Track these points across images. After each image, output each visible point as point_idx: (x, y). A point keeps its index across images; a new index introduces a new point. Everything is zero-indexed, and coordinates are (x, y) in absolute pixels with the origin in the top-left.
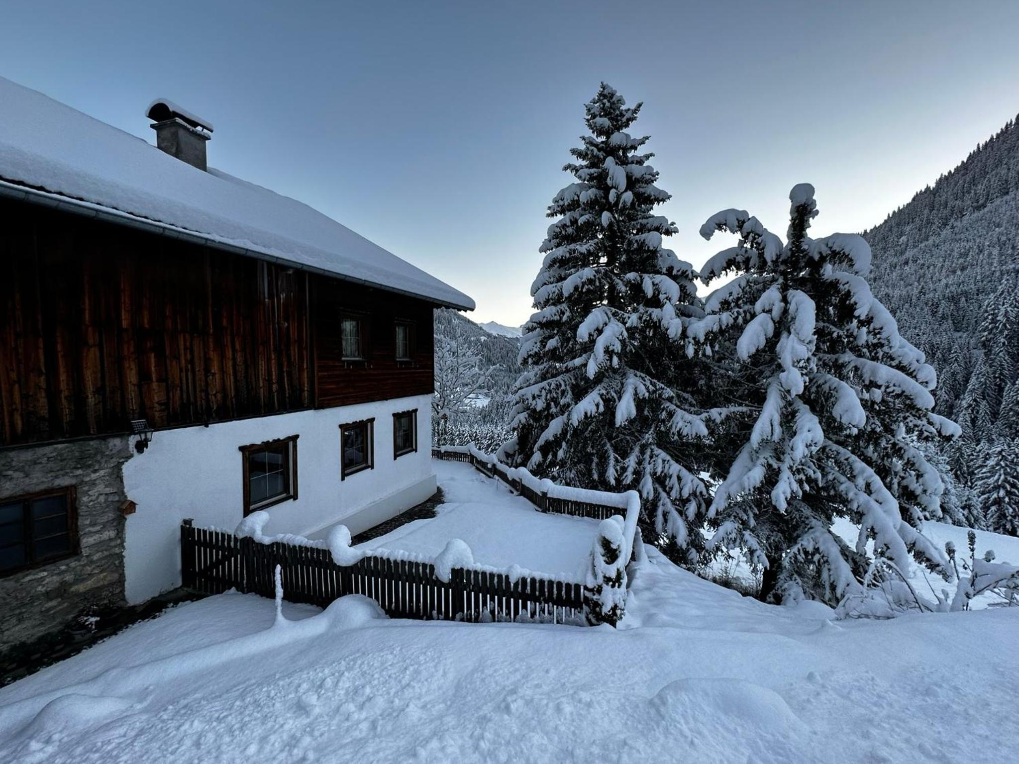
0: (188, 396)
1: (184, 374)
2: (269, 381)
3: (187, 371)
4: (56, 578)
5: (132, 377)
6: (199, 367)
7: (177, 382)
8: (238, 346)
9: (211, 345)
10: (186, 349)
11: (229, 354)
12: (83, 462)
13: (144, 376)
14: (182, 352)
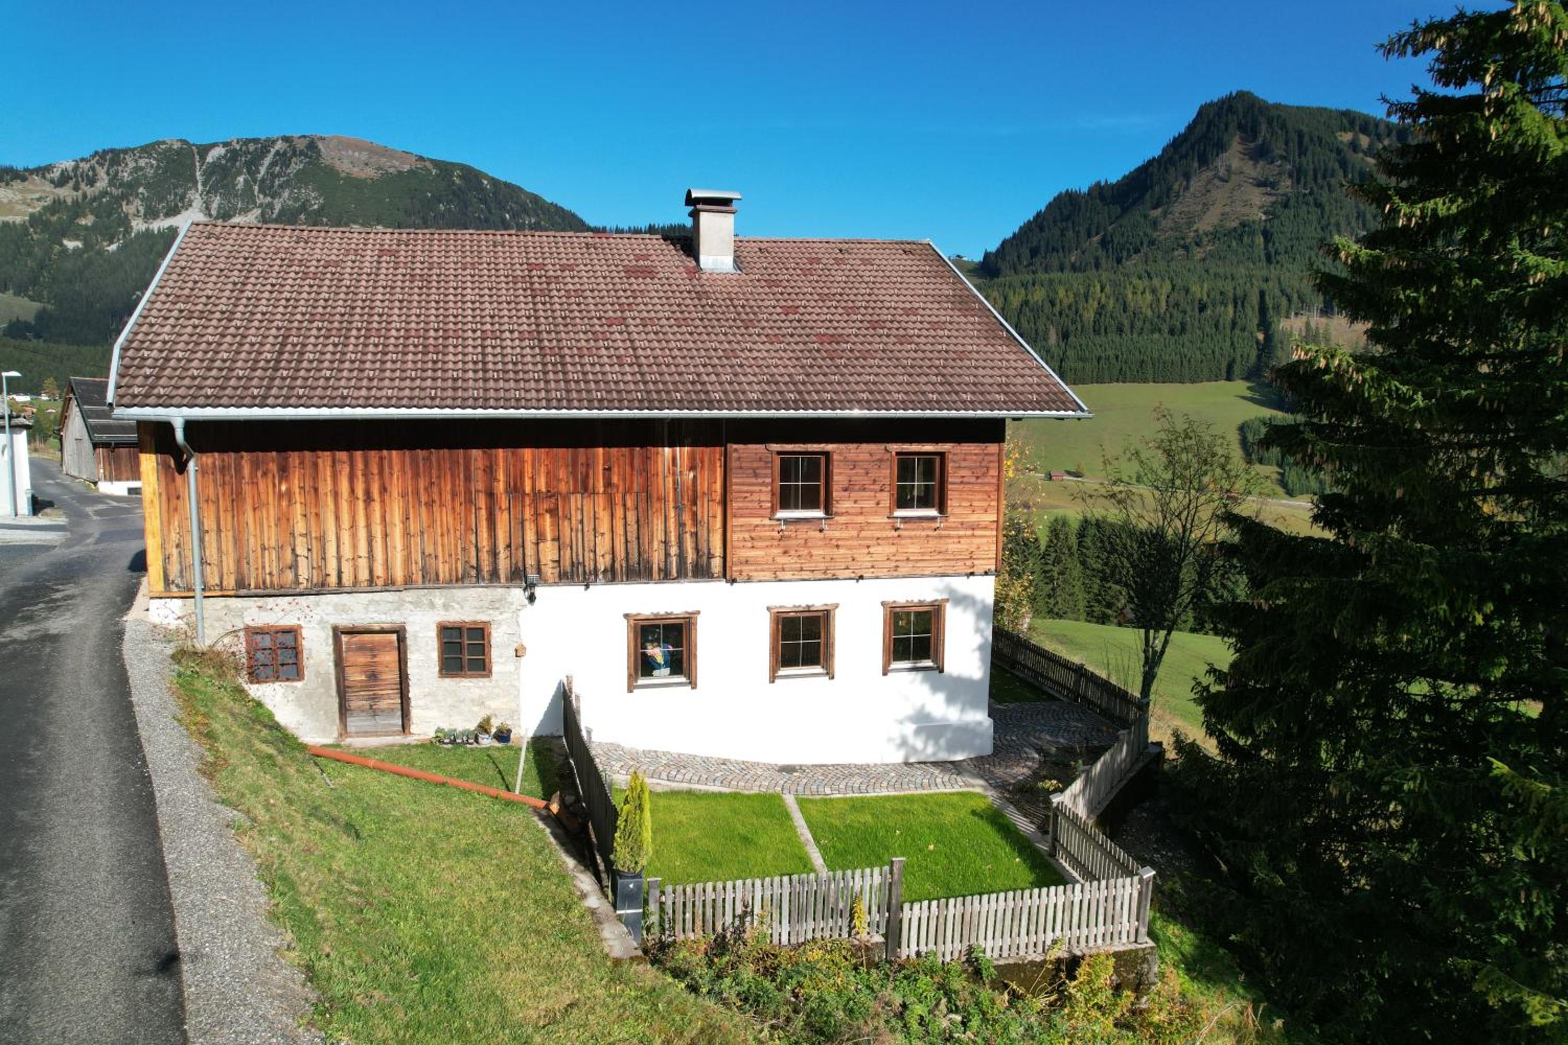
0: (577, 555)
1: (574, 534)
2: (666, 543)
3: (577, 531)
4: (477, 691)
5: (530, 536)
6: (589, 527)
7: (568, 541)
8: (629, 504)
9: (601, 505)
10: (577, 509)
11: (619, 512)
12: (494, 605)
13: (540, 537)
14: (573, 513)
